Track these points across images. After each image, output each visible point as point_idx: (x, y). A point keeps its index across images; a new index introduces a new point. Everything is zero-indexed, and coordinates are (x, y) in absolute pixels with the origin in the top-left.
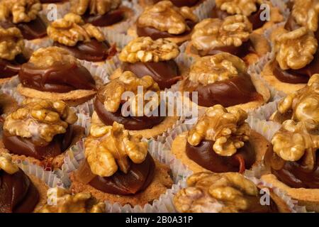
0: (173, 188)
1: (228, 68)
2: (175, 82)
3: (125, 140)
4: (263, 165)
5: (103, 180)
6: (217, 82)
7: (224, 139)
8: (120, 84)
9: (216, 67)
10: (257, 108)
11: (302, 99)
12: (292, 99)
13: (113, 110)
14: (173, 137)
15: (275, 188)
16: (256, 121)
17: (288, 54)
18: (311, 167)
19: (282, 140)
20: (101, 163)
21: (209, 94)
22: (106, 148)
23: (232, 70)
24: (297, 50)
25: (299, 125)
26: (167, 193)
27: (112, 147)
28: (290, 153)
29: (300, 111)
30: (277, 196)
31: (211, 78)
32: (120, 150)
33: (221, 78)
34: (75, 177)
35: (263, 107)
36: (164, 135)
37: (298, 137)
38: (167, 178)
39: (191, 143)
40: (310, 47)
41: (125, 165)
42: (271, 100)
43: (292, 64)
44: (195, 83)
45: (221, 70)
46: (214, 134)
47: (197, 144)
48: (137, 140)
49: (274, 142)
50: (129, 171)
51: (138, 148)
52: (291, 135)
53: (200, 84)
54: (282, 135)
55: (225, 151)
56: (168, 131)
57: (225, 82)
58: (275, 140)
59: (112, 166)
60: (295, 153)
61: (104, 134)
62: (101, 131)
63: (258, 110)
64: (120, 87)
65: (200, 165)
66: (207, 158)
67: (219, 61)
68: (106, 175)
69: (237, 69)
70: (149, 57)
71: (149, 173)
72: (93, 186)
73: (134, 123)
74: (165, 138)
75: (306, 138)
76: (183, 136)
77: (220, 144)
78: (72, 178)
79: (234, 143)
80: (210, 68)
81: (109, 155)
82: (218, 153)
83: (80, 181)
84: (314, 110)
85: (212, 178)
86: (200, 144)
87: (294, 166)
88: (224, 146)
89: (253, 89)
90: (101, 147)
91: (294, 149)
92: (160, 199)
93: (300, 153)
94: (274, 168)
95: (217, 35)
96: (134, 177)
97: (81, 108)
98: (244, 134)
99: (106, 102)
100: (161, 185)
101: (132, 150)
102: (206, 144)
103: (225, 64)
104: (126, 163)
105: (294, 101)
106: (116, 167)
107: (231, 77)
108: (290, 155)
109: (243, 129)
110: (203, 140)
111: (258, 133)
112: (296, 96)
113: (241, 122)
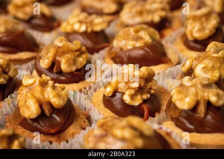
0: (87, 130)
1: (144, 37)
2: (103, 48)
3: (49, 89)
4: (164, 114)
5: (30, 122)
6: (134, 48)
7: (133, 92)
8: (54, 47)
9: (134, 36)
10: (167, 69)
11: (201, 61)
12: (193, 61)
13: (46, 67)
14: (95, 90)
15: (172, 132)
16: (164, 80)
17: (194, 27)
18: (202, 115)
19: (180, 92)
20: (28, 107)
21: (127, 57)
22: (33, 94)
23: (148, 39)
24: (202, 24)
25: (194, 81)
26: (81, 133)
27: (38, 94)
28: (184, 103)
29: (198, 71)
30: (172, 138)
31: (130, 45)
32: (44, 97)
33: (138, 44)
34: (9, 119)
35: (172, 69)
36: (87, 89)
37: (193, 90)
38: (84, 122)
39: (106, 94)
40: (213, 22)
41: (48, 110)
42: (179, 63)
43: (197, 35)
44: (117, 49)
45: (138, 39)
46: (125, 87)
47: (110, 95)
48: (59, 89)
49: (173, 94)
50: (51, 115)
51: (59, 96)
52: (187, 88)
53: (121, 49)
54: (179, 89)
55: (133, 101)
56: (92, 86)
57: (141, 48)
58: (174, 92)
59: (37, 110)
60: (189, 103)
61: (32, 84)
62: (30, 81)
63: (167, 71)
64: (53, 49)
65: (113, 112)
66: (119, 106)
67: (137, 31)
68: (31, 117)
69: (152, 38)
70: (83, 28)
71: (69, 116)
72: (23, 126)
73: (63, 78)
74: (88, 91)
75: (199, 91)
76: (102, 89)
77: (129, 95)
78: (7, 120)
79: (141, 95)
80: (130, 37)
81: (34, 100)
82: (127, 102)
83: (13, 121)
84: (210, 70)
85: (116, 121)
86: (114, 95)
87: (188, 114)
88: (132, 97)
89: (164, 54)
90: (29, 94)
91: (187, 100)
92: (76, 138)
93: (193, 104)
94: (173, 116)
95: (140, 13)
96: (56, 120)
97: (25, 66)
98: (151, 88)
99: (41, 61)
100: (79, 127)
101: (53, 97)
102: (118, 95)
103: (142, 34)
104: (49, 108)
105: (194, 62)
106: (39, 111)
107: (146, 45)
108: (184, 104)
109: (150, 84)
110: (115, 92)
111: (165, 89)
112: (196, 59)
113: (149, 78)
